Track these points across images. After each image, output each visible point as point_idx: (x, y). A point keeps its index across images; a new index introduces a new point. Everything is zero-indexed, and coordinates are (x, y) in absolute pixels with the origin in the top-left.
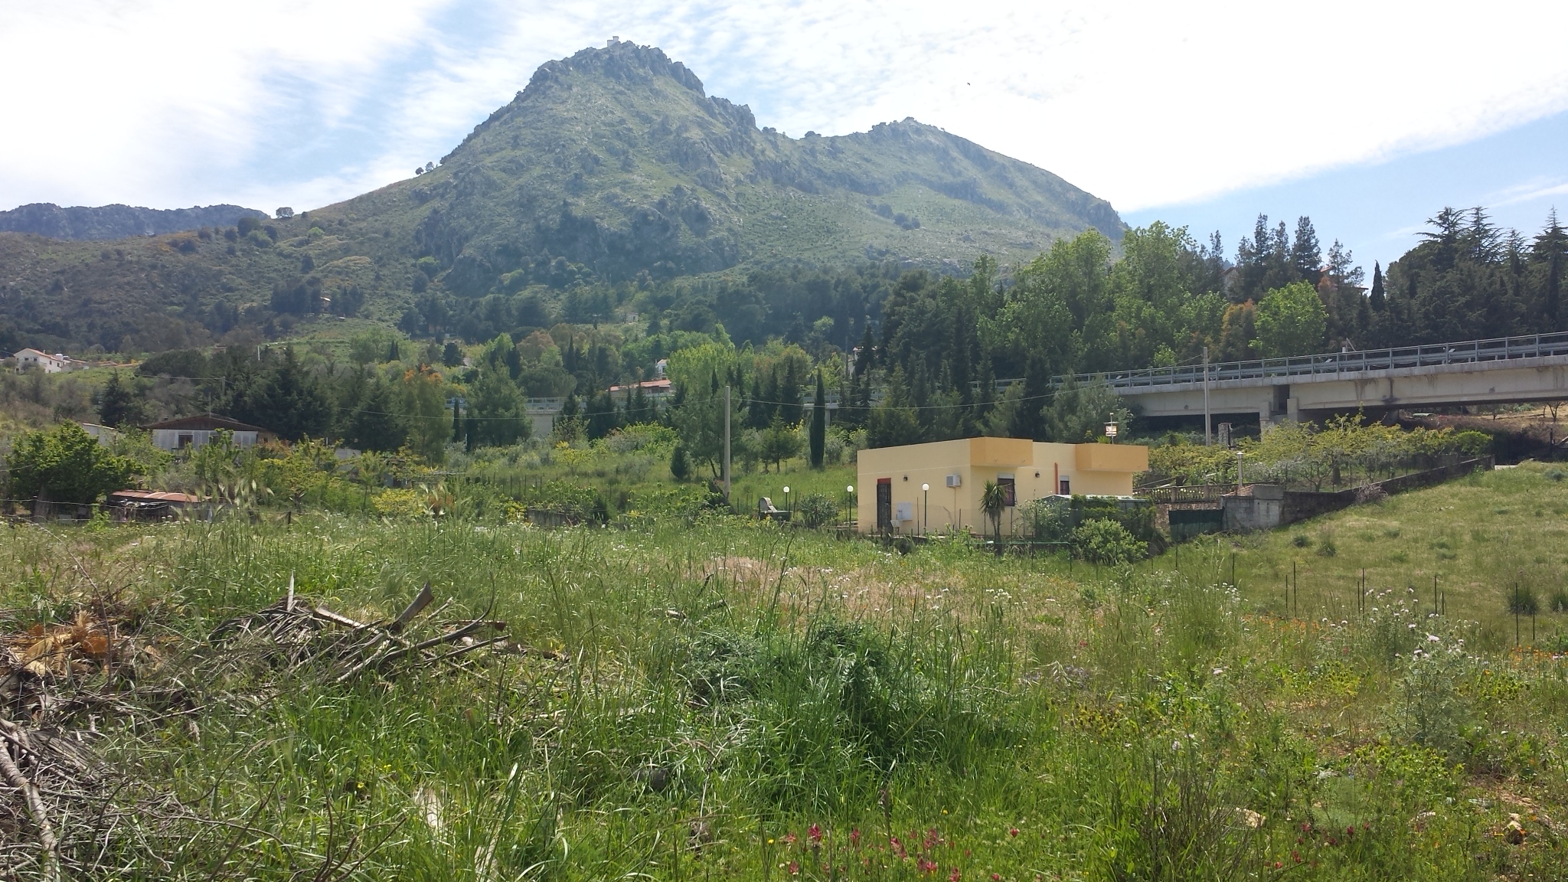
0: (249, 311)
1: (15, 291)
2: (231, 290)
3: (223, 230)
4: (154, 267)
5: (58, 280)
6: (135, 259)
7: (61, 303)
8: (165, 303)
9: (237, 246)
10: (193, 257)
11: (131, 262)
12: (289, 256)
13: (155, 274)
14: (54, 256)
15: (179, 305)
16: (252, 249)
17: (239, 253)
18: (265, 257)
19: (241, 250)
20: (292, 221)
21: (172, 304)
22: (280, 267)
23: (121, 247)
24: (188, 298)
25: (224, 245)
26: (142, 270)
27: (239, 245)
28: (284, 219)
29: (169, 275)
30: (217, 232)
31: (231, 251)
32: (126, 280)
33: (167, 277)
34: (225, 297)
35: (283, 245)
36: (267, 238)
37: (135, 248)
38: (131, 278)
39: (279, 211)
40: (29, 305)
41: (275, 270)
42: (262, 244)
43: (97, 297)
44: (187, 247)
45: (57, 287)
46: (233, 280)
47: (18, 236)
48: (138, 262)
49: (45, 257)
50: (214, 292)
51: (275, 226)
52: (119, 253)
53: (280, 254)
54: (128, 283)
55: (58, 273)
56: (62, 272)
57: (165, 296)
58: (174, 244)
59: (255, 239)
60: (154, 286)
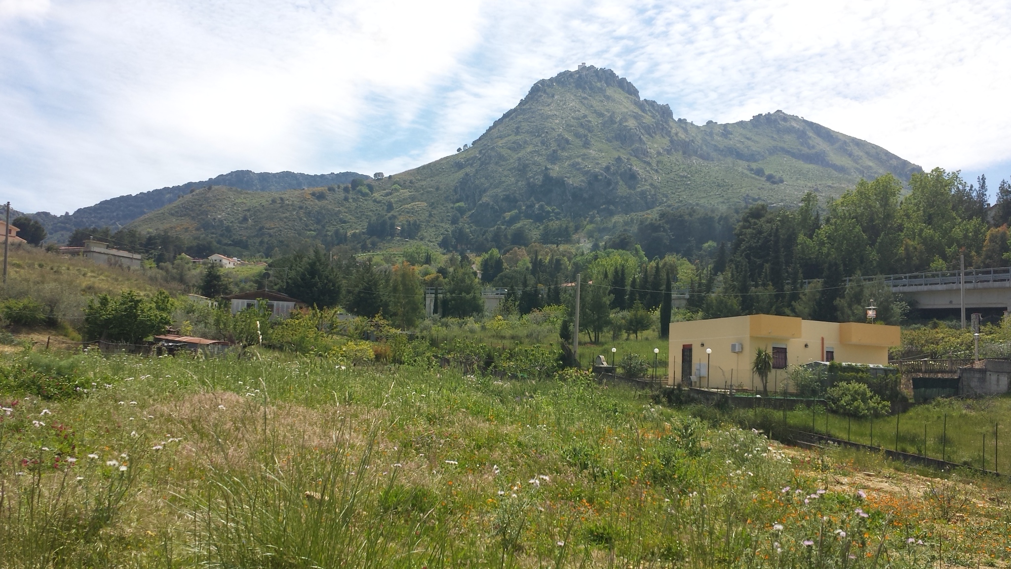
0: (354, 235)
1: (221, 221)
2: (345, 222)
3: (342, 186)
4: (301, 208)
5: (245, 215)
6: (291, 203)
7: (246, 229)
8: (306, 230)
9: (350, 196)
10: (324, 203)
11: (288, 205)
12: (379, 202)
13: (301, 212)
14: (244, 201)
15: (314, 231)
16: (358, 198)
17: (351, 200)
18: (366, 203)
19: (352, 198)
20: (383, 181)
21: (311, 230)
22: (374, 209)
23: (283, 196)
24: (319, 227)
25: (342, 195)
26: (294, 210)
27: (351, 195)
28: (378, 179)
29: (309, 213)
30: (339, 187)
31: (346, 199)
32: (284, 215)
33: (308, 214)
34: (341, 227)
35: (376, 195)
36: (367, 191)
37: (291, 196)
38: (288, 214)
39: (375, 175)
40: (228, 229)
41: (371, 210)
42: (364, 195)
43: (267, 226)
44: (321, 196)
45: (245, 219)
46: (346, 216)
47: (224, 189)
48: (292, 205)
49: (239, 201)
50: (335, 223)
51: (373, 184)
52: (282, 199)
53: (375, 201)
54: (286, 218)
55: (246, 210)
56: (249, 210)
57: (307, 226)
58: (313, 194)
59: (360, 192)
60: (301, 219)
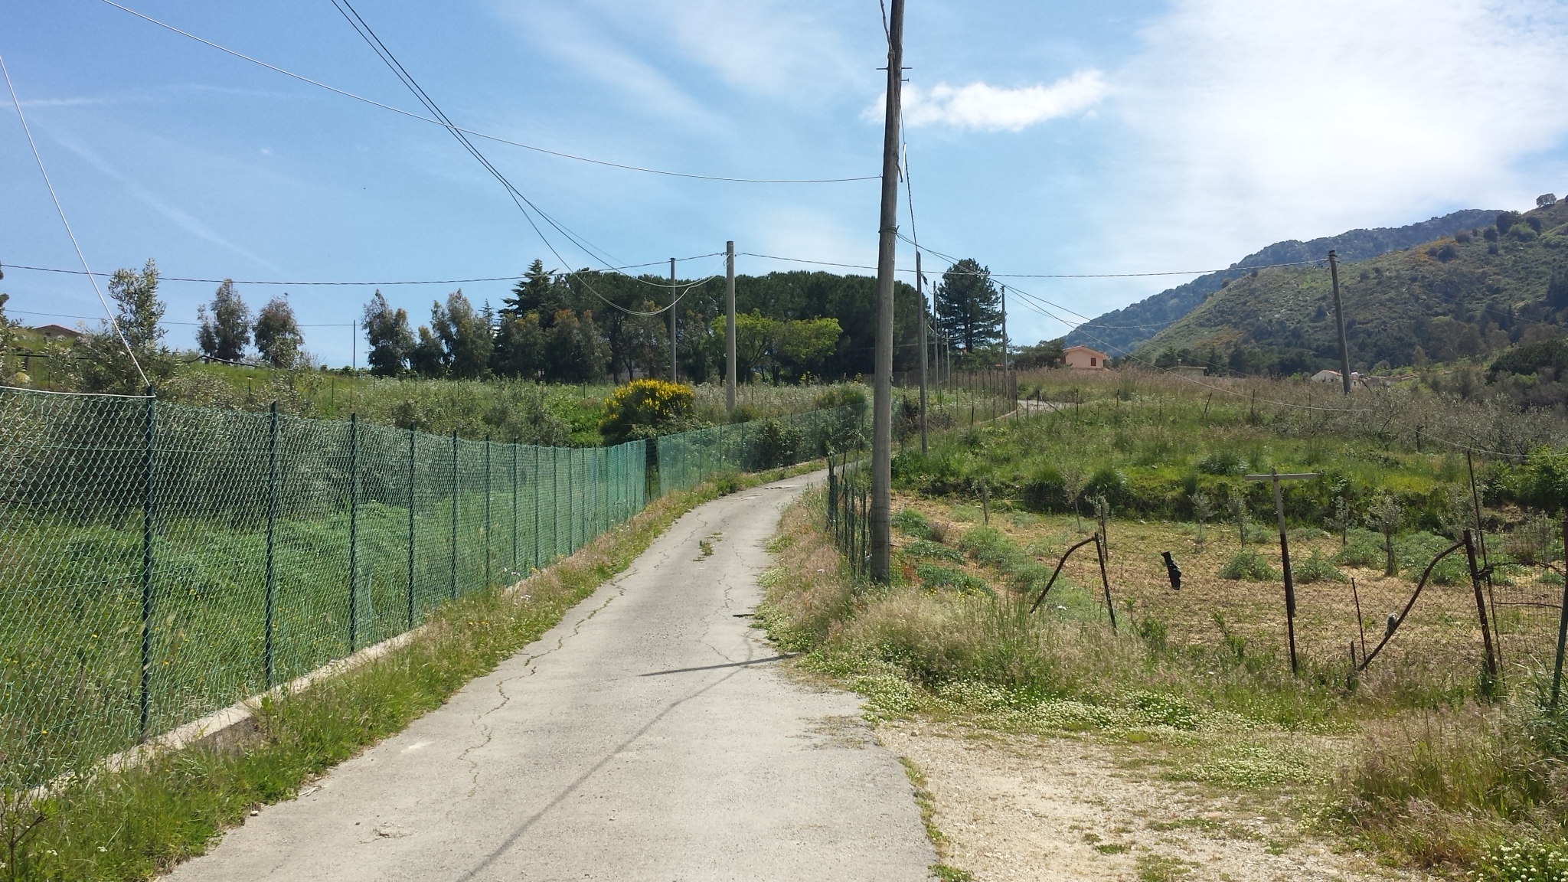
0: (1524, 310)
1: (1281, 323)
2: (1498, 291)
3: (1482, 230)
4: (1414, 280)
5: (1320, 307)
6: (1394, 274)
7: (1325, 328)
8: (1428, 315)
9: (1499, 244)
10: (1455, 263)
11: (1391, 278)
12: (1557, 245)
13: (1416, 287)
14: (1313, 284)
15: (1444, 314)
16: (1515, 246)
17: (1502, 252)
18: (1531, 251)
19: (1503, 248)
20: (1556, 207)
21: (1437, 314)
22: (1550, 259)
23: (1378, 265)
24: (1453, 306)
25: (1484, 245)
26: (1402, 284)
27: (1500, 242)
28: (1547, 207)
29: (1431, 285)
30: (1475, 233)
31: (1493, 251)
32: (1387, 296)
33: (1430, 287)
34: (1493, 299)
35: (1549, 235)
36: (1530, 230)
37: (1392, 262)
38: (1393, 294)
39: (1540, 200)
40: (1296, 334)
41: (1545, 263)
42: (1524, 238)
43: (1360, 318)
44: (1447, 254)
45: (1320, 314)
46: (1499, 280)
47: (1277, 270)
48: (1397, 277)
49: (1305, 286)
50: (1479, 295)
51: (1537, 216)
52: (1377, 270)
53: (1547, 245)
54: (1390, 300)
55: (1319, 299)
56: (1324, 298)
57: (1429, 308)
58: (1432, 253)
59: (1516, 233)
60: (1417, 299)
